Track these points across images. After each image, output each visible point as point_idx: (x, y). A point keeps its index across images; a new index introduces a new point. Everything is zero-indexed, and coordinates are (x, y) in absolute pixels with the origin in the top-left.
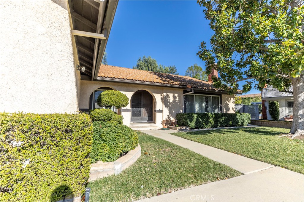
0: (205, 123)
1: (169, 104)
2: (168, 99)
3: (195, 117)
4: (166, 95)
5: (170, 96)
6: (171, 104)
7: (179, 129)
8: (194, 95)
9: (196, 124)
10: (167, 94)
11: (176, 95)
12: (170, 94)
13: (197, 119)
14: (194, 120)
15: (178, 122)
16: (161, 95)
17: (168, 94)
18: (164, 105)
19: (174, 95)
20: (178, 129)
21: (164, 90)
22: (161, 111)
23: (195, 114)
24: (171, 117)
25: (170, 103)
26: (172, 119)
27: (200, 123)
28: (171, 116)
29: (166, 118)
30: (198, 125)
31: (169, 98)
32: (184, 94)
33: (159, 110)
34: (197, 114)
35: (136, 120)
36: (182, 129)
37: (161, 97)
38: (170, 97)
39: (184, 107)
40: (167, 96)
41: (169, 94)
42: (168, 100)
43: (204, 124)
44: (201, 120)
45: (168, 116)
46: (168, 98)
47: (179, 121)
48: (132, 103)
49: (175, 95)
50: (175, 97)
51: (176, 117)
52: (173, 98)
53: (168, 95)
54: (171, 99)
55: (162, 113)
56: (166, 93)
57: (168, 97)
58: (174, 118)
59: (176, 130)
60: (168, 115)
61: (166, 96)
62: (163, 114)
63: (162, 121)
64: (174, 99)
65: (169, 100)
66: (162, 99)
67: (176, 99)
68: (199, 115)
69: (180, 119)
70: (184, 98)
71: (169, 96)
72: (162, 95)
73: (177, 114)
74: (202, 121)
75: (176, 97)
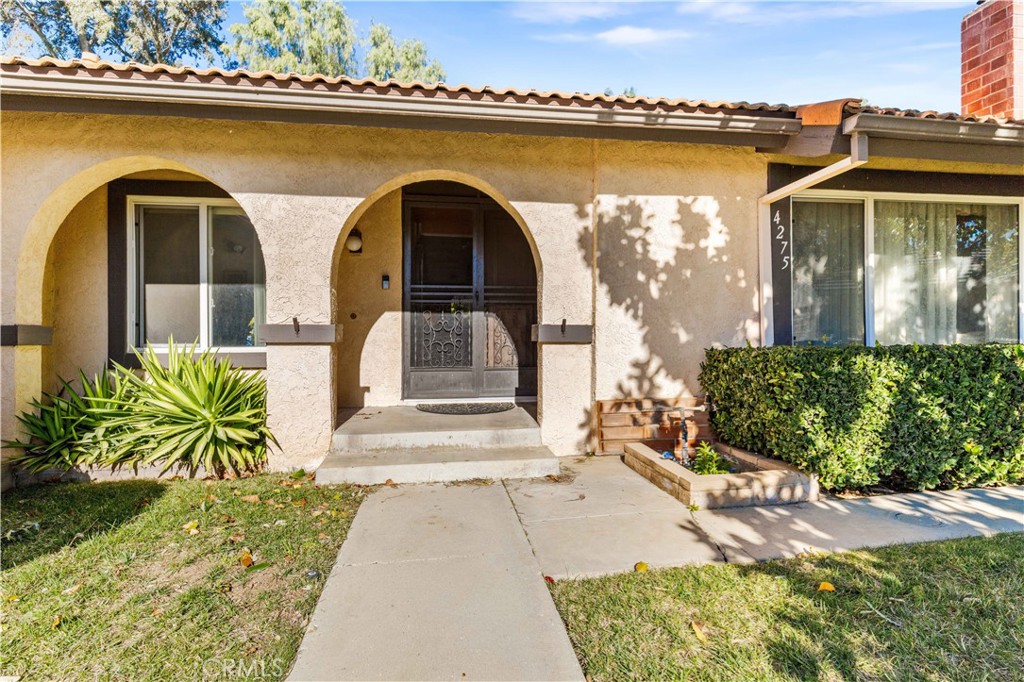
0: (985, 436)
1: (641, 277)
2: (632, 241)
3: (883, 381)
4: (620, 208)
5: (651, 216)
6: (663, 277)
7: (710, 495)
8: (861, 205)
9: (888, 454)
10: (625, 202)
11: (706, 206)
12: (652, 198)
13: (905, 403)
14: (866, 412)
15: (721, 418)
16: (582, 214)
17: (632, 203)
18: (602, 290)
19: (683, 209)
20: (699, 499)
21: (606, 170)
22: (583, 335)
23: (879, 353)
24: (661, 379)
25: (651, 269)
26: (669, 389)
27: (926, 439)
28: (663, 373)
29: (620, 388)
30: (906, 462)
31: (648, 229)
32: (770, 190)
33: (563, 327)
34: (902, 353)
35: (439, 386)
36: (745, 493)
37: (580, 225)
38: (650, 224)
39: (775, 298)
40: (627, 218)
41: (640, 200)
42: (639, 248)
43: (969, 445)
44: (937, 414)
45: (636, 372)
46: (635, 233)
47: (727, 409)
48: (408, 285)
49: (697, 208)
50: (692, 226)
51: (701, 378)
52: (678, 231)
53: (635, 210)
54: (663, 241)
55: (589, 347)
56: (622, 194)
57: (635, 224)
58: (686, 383)
59: (686, 502)
60: (636, 365)
61: (617, 220)
62: (593, 353)
63: (588, 405)
64: (687, 239)
65: (645, 244)
66: (584, 241)
67: (706, 236)
68: (919, 367)
69: (729, 397)
70: (774, 226)
71: (645, 214)
72: (589, 208)
73: (711, 353)
74: (954, 420)
75: (708, 224)
